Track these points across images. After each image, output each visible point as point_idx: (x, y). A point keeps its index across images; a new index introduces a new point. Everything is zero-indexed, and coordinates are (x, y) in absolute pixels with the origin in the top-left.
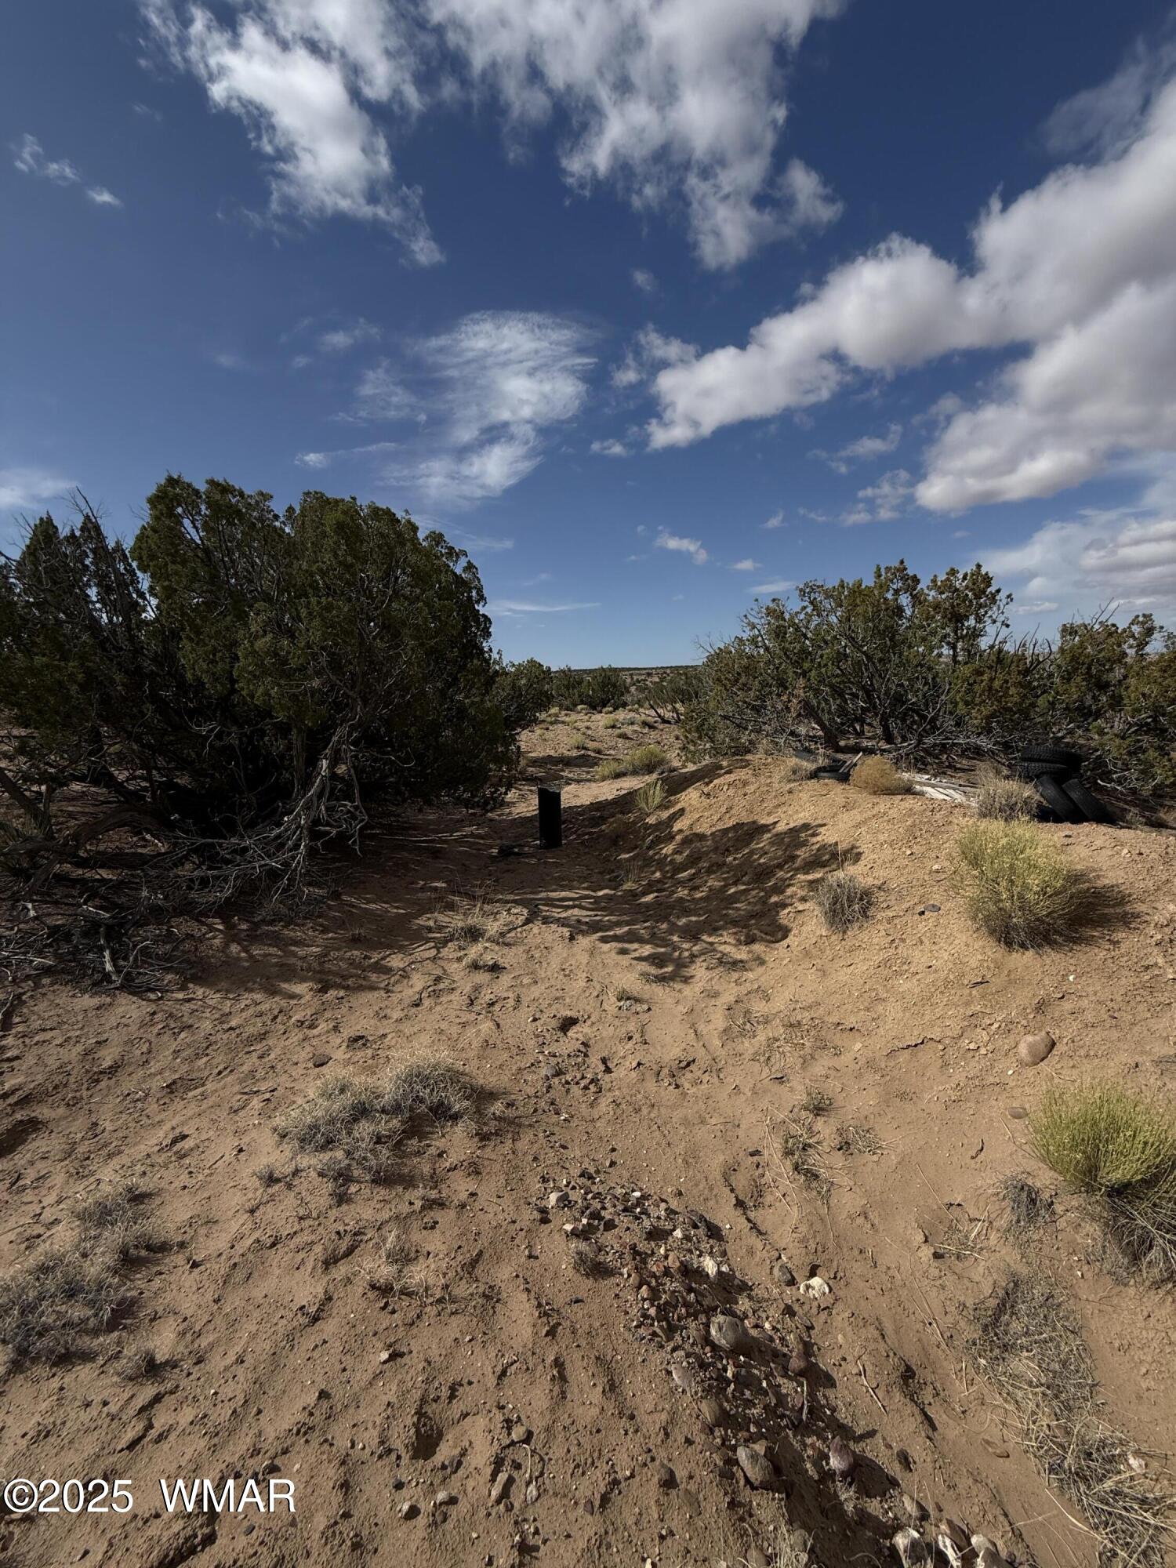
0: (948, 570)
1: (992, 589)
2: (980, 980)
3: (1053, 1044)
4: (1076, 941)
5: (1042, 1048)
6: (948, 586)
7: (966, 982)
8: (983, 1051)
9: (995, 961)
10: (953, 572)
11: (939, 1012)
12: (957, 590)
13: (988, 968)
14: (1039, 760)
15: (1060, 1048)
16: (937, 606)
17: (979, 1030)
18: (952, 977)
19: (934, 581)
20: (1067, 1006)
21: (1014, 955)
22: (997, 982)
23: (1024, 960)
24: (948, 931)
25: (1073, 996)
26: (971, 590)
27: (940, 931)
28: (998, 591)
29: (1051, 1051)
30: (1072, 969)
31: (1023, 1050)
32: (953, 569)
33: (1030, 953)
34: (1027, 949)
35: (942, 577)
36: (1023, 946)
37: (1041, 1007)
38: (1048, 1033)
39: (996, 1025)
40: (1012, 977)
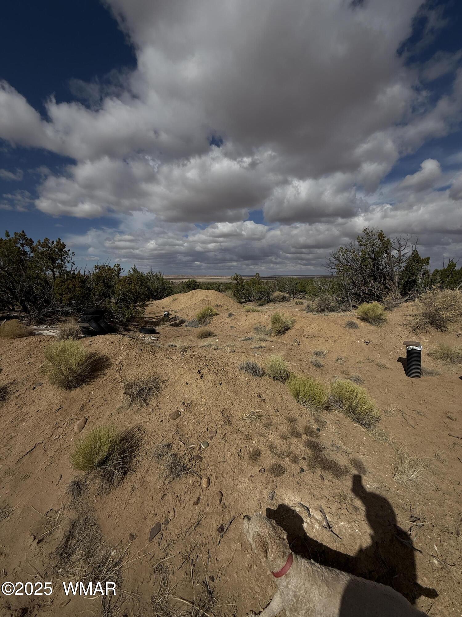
0: (45, 238)
1: (66, 249)
2: (59, 408)
3: (87, 420)
4: (93, 378)
5: (83, 424)
6: (45, 244)
7: (54, 411)
8: (61, 437)
9: (65, 398)
10: (47, 240)
11: (42, 430)
12: (50, 247)
13: (63, 401)
14: (90, 314)
15: (89, 420)
16: (42, 253)
17: (59, 429)
18: (47, 412)
19: (39, 242)
20: (91, 403)
21: (73, 392)
22: (66, 406)
23: (76, 392)
24: (46, 392)
25: (93, 399)
26: (56, 248)
27: (42, 393)
28: (69, 250)
29: (86, 423)
30: (92, 389)
31: (76, 428)
32: (46, 238)
33: (78, 389)
34: (77, 388)
35: (42, 241)
36: (75, 387)
37: (82, 409)
38: (84, 417)
39: (66, 424)
40: (72, 401)
